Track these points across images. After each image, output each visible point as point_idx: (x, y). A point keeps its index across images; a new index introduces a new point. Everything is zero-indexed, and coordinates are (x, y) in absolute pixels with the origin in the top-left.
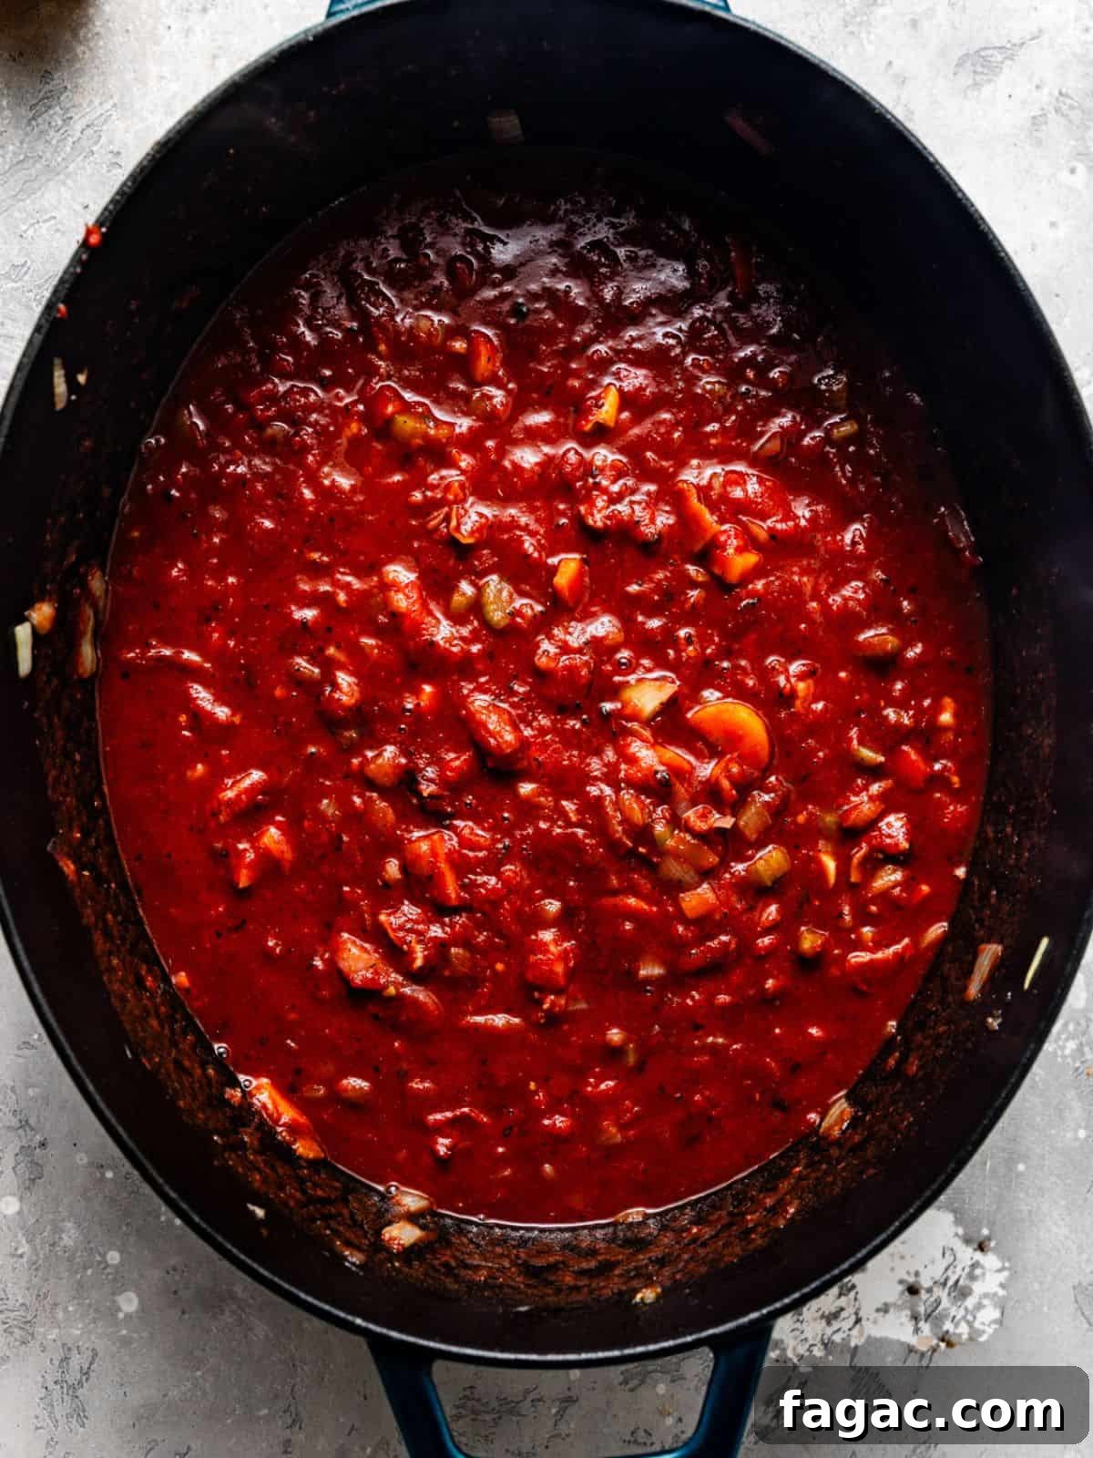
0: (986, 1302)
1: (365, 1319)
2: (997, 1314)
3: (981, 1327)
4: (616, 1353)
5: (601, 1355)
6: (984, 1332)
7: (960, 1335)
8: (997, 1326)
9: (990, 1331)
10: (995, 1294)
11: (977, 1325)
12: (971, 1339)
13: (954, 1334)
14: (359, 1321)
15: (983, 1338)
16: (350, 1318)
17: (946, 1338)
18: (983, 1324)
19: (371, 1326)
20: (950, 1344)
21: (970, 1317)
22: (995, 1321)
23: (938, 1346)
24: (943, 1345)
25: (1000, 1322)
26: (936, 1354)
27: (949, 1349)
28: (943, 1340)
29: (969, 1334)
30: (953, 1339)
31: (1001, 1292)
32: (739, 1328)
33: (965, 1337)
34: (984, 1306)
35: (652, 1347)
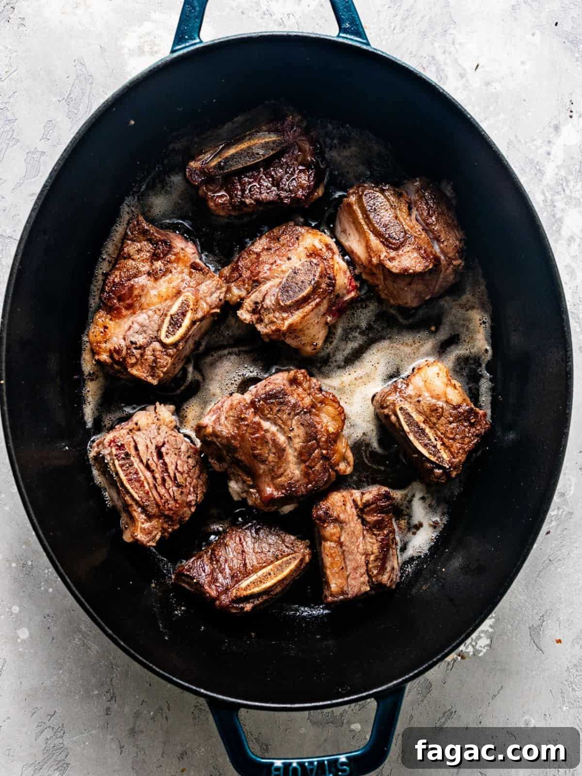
0: (482, 635)
1: (205, 689)
2: (488, 642)
3: (480, 649)
4: (329, 702)
5: (321, 703)
6: (481, 651)
7: (468, 653)
8: (488, 648)
9: (484, 650)
10: (487, 631)
11: (477, 647)
12: (474, 655)
13: (466, 652)
14: (202, 691)
15: (481, 654)
16: (198, 689)
17: (461, 654)
18: (481, 647)
19: (208, 693)
20: (463, 658)
21: (474, 643)
22: (487, 645)
23: (457, 658)
24: (459, 658)
25: (490, 646)
26: (455, 663)
27: (463, 660)
28: (459, 656)
29: (473, 652)
30: (466, 655)
31: (491, 630)
32: (388, 689)
33: (471, 653)
34: (482, 637)
35: (346, 699)
